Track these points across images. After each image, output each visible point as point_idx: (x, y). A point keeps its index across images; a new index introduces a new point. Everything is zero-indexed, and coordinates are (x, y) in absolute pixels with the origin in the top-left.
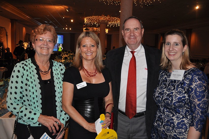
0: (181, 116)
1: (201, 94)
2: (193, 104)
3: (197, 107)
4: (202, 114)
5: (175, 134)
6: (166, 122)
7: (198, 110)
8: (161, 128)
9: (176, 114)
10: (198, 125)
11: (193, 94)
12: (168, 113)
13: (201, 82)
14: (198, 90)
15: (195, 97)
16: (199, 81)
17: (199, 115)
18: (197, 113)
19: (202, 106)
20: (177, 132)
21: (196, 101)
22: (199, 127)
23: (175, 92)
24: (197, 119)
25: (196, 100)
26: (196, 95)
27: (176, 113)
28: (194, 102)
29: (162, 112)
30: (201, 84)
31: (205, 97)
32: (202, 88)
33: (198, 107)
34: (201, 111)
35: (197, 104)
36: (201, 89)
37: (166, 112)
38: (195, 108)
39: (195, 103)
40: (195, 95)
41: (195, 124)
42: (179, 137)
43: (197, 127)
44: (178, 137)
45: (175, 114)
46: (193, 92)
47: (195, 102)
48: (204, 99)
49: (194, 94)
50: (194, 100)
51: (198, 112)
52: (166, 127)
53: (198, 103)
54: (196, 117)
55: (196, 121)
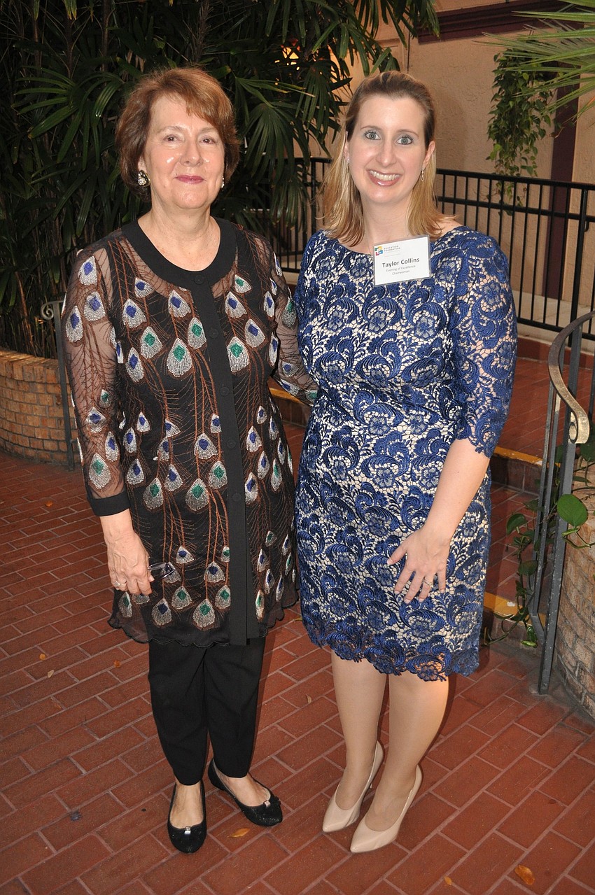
0: (426, 415)
1: (497, 322)
2: (469, 360)
3: (481, 371)
4: (497, 394)
5: (414, 484)
6: (373, 449)
7: (485, 382)
8: (351, 478)
9: (407, 412)
10: (484, 433)
11: (467, 325)
12: (377, 414)
13: (495, 277)
14: (484, 307)
15: (474, 334)
16: (489, 274)
17: (487, 398)
18: (481, 390)
19: (499, 366)
20: (373, 474)
21: (481, 350)
22: (485, 440)
23: (404, 329)
24: (481, 411)
25: (480, 343)
26: (479, 328)
27: (409, 406)
28: (470, 352)
29: (352, 415)
30: (493, 285)
31: (508, 332)
32: (497, 301)
33: (486, 370)
34: (496, 382)
35: (480, 359)
36: (495, 303)
37: (367, 410)
38: (475, 374)
39: (475, 356)
40: (473, 328)
41: (473, 429)
42: (381, 490)
43: (480, 438)
44: (379, 492)
45: (404, 413)
46: (466, 318)
47: (476, 352)
48: (504, 340)
49: (473, 324)
50: (473, 347)
51: (484, 389)
52: (376, 466)
53: (484, 356)
54: (477, 406)
55: (476, 418)
